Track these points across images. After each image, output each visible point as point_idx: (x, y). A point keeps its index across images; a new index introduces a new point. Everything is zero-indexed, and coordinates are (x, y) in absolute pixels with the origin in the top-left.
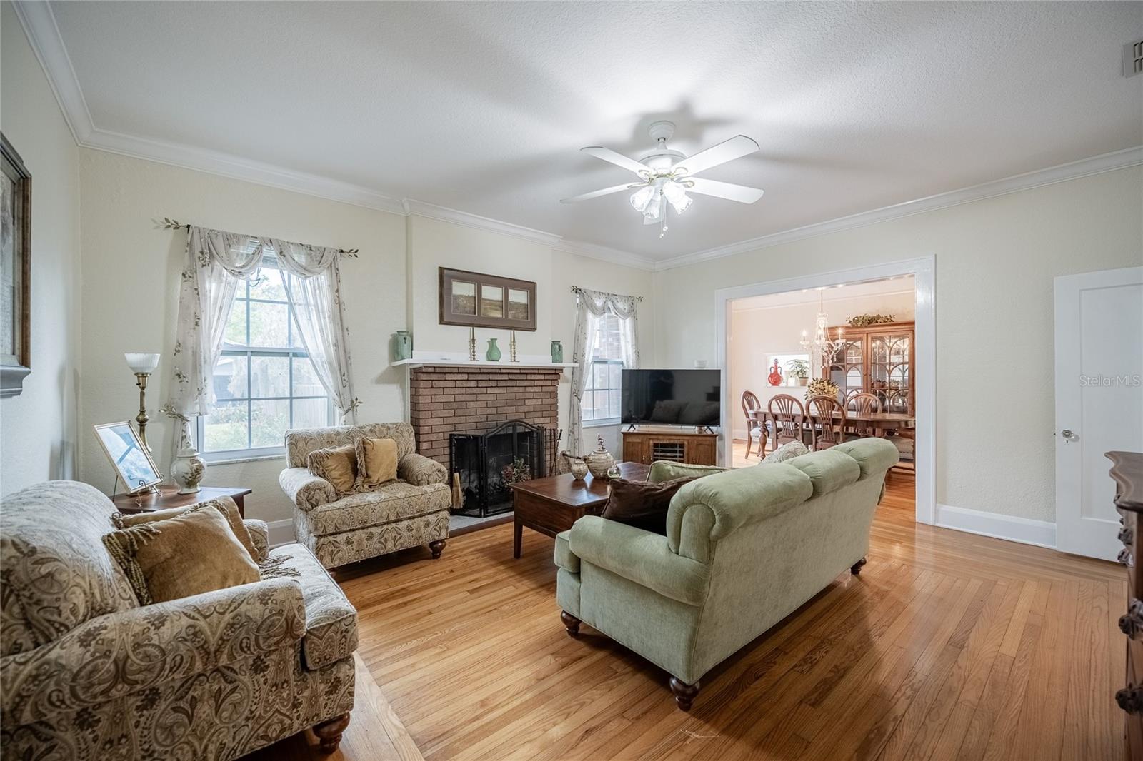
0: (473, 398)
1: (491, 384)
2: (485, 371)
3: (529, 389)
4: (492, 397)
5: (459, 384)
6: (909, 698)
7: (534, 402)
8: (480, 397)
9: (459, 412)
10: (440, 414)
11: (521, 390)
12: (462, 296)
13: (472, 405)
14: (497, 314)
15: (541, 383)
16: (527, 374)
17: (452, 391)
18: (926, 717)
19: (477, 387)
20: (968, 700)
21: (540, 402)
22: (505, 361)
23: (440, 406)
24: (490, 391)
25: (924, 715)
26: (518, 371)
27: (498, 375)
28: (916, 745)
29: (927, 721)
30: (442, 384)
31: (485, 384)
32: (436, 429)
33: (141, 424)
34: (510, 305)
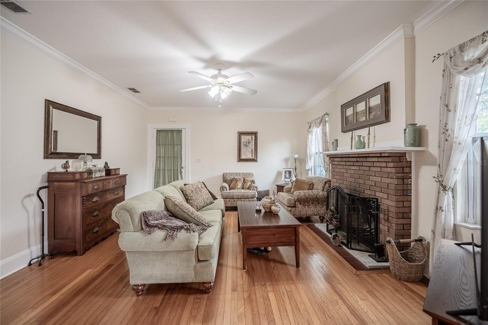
4: (353, 172)
7: (375, 179)
10: (336, 177)
11: (367, 169)
12: (349, 116)
13: (345, 175)
14: (364, 119)
17: (339, 166)
21: (379, 179)
24: (352, 167)
33: (296, 169)
34: (371, 109)
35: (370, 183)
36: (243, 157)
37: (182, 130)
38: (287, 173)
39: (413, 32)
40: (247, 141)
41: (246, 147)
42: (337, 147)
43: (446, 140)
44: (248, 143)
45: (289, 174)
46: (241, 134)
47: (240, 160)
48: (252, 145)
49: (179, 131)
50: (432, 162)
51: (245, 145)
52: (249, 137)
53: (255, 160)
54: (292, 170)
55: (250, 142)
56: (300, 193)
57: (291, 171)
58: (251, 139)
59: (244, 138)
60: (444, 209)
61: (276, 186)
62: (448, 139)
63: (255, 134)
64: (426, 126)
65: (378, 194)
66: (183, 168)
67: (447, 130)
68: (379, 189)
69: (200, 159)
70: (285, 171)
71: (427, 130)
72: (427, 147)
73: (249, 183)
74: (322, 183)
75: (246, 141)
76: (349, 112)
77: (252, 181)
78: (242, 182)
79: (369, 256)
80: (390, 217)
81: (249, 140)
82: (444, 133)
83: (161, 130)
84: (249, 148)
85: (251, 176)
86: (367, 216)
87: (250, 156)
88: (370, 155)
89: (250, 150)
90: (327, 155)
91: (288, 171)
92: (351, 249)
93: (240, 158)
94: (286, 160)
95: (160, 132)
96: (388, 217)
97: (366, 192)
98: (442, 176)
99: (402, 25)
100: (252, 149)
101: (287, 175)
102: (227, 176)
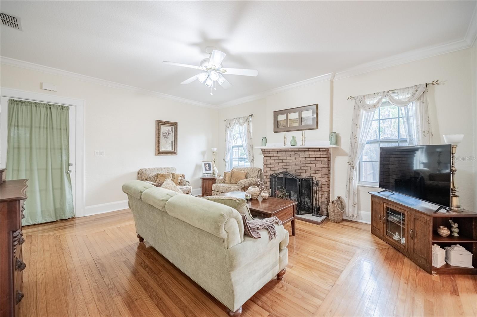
0: (281, 161)
1: (288, 155)
2: (282, 150)
3: (307, 159)
4: (289, 161)
5: (275, 155)
6: (108, 285)
7: (311, 165)
8: (284, 161)
9: (276, 166)
10: (270, 166)
11: (304, 159)
12: (282, 120)
13: (280, 164)
14: (297, 125)
15: (314, 156)
16: (304, 151)
17: (273, 158)
18: (98, 285)
19: (282, 157)
20: (91, 303)
21: (314, 165)
22: (299, 146)
23: (269, 163)
24: (288, 158)
25: (99, 285)
26: (297, 150)
27: (290, 152)
28: (92, 276)
29: (96, 284)
30: (269, 155)
31: (285, 155)
32: (268, 172)
33: (214, 162)
34: (303, 119)
35: (306, 168)
36: (162, 149)
37: (69, 107)
38: (206, 165)
39: (333, 79)
40: (167, 131)
41: (166, 138)
42: (266, 143)
43: (356, 143)
44: (167, 134)
45: (208, 166)
46: (160, 123)
47: (159, 153)
48: (173, 136)
49: (64, 109)
50: (344, 154)
51: (164, 136)
52: (169, 128)
53: (175, 153)
54: (211, 162)
55: (170, 134)
56: (245, 181)
57: (210, 164)
58: (171, 130)
59: (164, 129)
60: (354, 179)
61: (201, 179)
62: (357, 142)
63: (175, 124)
64: (339, 134)
65: (312, 175)
66: (72, 165)
67: (356, 138)
68: (314, 172)
69: (103, 152)
70: (205, 164)
71: (340, 136)
72: (340, 146)
73: (180, 179)
74: (256, 172)
75: (165, 131)
76: (282, 118)
77: (183, 175)
78: (172, 178)
79: (312, 215)
80: (323, 188)
81: (169, 131)
82: (355, 139)
83: (20, 101)
84: (169, 140)
85: (175, 170)
86: (289, 192)
87: (169, 149)
88: (309, 150)
89: (170, 142)
90: (262, 149)
91: (207, 164)
92: (300, 214)
93: (159, 150)
94: (203, 153)
95: (18, 104)
96: (321, 189)
97: (302, 174)
98: (352, 161)
99: (332, 73)
100: (172, 142)
101: (207, 168)
102: (147, 172)
